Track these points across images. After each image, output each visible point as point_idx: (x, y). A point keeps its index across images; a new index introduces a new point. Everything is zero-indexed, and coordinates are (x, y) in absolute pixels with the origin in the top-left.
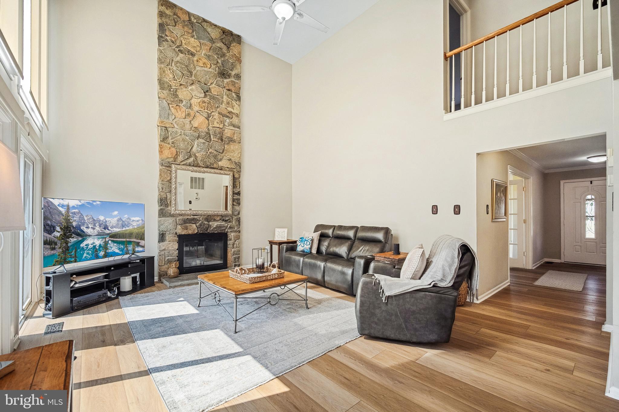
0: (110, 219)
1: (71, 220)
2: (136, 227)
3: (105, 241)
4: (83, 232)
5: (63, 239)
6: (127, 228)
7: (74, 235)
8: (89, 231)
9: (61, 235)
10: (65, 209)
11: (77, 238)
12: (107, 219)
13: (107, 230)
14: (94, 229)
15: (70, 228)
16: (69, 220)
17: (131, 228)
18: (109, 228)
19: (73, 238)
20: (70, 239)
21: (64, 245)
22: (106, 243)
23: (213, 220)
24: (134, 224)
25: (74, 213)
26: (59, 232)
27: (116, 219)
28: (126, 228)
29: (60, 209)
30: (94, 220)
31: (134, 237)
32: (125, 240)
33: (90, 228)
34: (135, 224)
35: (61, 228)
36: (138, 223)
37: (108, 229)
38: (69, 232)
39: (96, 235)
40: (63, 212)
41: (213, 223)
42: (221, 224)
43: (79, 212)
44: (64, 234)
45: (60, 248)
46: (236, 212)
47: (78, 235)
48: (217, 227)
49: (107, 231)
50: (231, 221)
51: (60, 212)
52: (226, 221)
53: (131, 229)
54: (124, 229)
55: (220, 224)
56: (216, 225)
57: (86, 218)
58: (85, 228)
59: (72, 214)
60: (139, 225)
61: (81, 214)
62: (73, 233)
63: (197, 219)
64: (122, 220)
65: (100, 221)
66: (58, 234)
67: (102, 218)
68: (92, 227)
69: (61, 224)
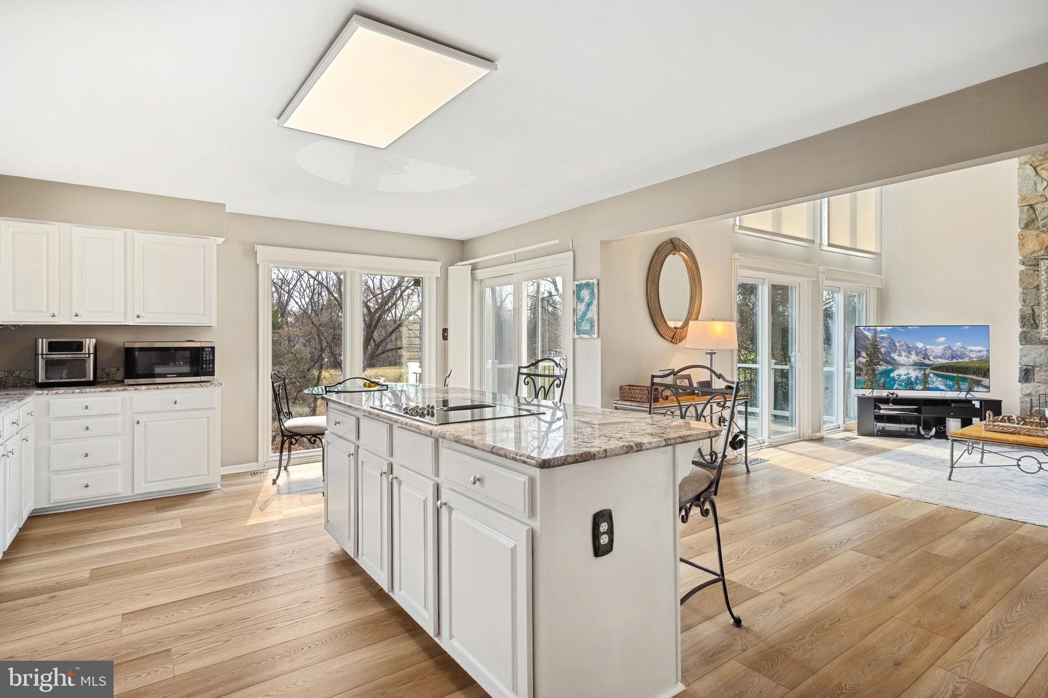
0: (933, 347)
1: (879, 345)
2: (975, 359)
3: (925, 373)
4: (895, 360)
5: (869, 365)
6: (960, 360)
7: (882, 363)
8: (902, 359)
9: (867, 361)
10: (871, 333)
11: (886, 366)
12: (927, 347)
13: (927, 360)
14: (908, 357)
15: (878, 354)
16: (876, 345)
17: (967, 360)
18: (931, 358)
19: (881, 365)
20: (878, 366)
21: (871, 372)
22: (926, 376)
24: (972, 356)
25: (883, 338)
26: (864, 358)
27: (941, 347)
28: (957, 359)
29: (866, 333)
30: (909, 347)
31: (972, 373)
32: (955, 375)
33: (903, 356)
34: (974, 355)
35: (867, 354)
36: (980, 354)
37: (929, 359)
38: (877, 359)
39: (911, 365)
40: (870, 337)
43: (889, 338)
44: (871, 360)
45: (866, 375)
47: (888, 362)
49: (927, 362)
51: (866, 337)
53: (968, 362)
54: (954, 361)
57: (898, 345)
58: (896, 356)
59: (880, 338)
60: (981, 357)
61: (892, 339)
62: (882, 360)
64: (951, 349)
65: (917, 348)
66: (864, 360)
67: (920, 345)
68: (905, 356)
69: (867, 349)
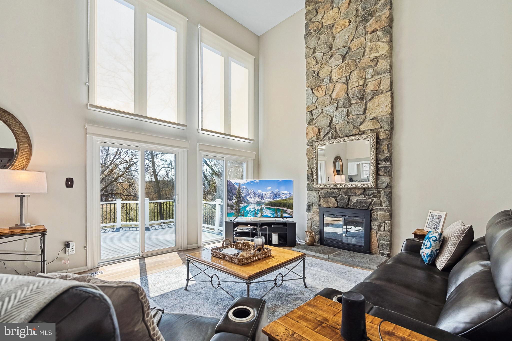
0: (265, 192)
2: (284, 199)
3: (262, 207)
4: (248, 200)
5: (237, 204)
6: (277, 199)
7: (242, 202)
8: (251, 200)
9: (236, 201)
10: (238, 186)
11: (244, 204)
12: (263, 192)
13: (263, 200)
14: (254, 199)
15: (241, 198)
16: (240, 193)
17: (280, 199)
18: (265, 199)
19: (242, 204)
21: (238, 208)
22: (262, 209)
23: (353, 194)
24: (283, 197)
25: (243, 188)
26: (235, 200)
27: (269, 192)
28: (276, 199)
29: (236, 186)
30: (255, 193)
31: (283, 206)
32: (275, 207)
33: (252, 198)
34: (284, 196)
35: (236, 198)
36: (286, 196)
37: (264, 200)
38: (240, 200)
39: (256, 203)
40: (237, 188)
41: (354, 197)
42: (363, 198)
43: (246, 188)
44: (238, 201)
45: (235, 209)
46: (384, 184)
47: (245, 202)
48: (357, 202)
49: (263, 201)
50: (376, 196)
51: (235, 188)
52: (369, 195)
53: (280, 200)
54: (275, 200)
55: (361, 198)
56: (356, 199)
57: (250, 192)
58: (249, 198)
60: (287, 197)
61: (247, 189)
62: (242, 201)
63: (337, 193)
64: (273, 193)
65: (258, 193)
66: (234, 201)
67: (260, 191)
68: (253, 198)
69: (236, 195)
